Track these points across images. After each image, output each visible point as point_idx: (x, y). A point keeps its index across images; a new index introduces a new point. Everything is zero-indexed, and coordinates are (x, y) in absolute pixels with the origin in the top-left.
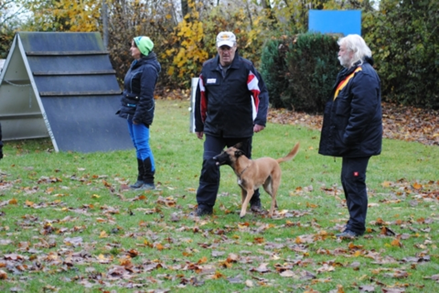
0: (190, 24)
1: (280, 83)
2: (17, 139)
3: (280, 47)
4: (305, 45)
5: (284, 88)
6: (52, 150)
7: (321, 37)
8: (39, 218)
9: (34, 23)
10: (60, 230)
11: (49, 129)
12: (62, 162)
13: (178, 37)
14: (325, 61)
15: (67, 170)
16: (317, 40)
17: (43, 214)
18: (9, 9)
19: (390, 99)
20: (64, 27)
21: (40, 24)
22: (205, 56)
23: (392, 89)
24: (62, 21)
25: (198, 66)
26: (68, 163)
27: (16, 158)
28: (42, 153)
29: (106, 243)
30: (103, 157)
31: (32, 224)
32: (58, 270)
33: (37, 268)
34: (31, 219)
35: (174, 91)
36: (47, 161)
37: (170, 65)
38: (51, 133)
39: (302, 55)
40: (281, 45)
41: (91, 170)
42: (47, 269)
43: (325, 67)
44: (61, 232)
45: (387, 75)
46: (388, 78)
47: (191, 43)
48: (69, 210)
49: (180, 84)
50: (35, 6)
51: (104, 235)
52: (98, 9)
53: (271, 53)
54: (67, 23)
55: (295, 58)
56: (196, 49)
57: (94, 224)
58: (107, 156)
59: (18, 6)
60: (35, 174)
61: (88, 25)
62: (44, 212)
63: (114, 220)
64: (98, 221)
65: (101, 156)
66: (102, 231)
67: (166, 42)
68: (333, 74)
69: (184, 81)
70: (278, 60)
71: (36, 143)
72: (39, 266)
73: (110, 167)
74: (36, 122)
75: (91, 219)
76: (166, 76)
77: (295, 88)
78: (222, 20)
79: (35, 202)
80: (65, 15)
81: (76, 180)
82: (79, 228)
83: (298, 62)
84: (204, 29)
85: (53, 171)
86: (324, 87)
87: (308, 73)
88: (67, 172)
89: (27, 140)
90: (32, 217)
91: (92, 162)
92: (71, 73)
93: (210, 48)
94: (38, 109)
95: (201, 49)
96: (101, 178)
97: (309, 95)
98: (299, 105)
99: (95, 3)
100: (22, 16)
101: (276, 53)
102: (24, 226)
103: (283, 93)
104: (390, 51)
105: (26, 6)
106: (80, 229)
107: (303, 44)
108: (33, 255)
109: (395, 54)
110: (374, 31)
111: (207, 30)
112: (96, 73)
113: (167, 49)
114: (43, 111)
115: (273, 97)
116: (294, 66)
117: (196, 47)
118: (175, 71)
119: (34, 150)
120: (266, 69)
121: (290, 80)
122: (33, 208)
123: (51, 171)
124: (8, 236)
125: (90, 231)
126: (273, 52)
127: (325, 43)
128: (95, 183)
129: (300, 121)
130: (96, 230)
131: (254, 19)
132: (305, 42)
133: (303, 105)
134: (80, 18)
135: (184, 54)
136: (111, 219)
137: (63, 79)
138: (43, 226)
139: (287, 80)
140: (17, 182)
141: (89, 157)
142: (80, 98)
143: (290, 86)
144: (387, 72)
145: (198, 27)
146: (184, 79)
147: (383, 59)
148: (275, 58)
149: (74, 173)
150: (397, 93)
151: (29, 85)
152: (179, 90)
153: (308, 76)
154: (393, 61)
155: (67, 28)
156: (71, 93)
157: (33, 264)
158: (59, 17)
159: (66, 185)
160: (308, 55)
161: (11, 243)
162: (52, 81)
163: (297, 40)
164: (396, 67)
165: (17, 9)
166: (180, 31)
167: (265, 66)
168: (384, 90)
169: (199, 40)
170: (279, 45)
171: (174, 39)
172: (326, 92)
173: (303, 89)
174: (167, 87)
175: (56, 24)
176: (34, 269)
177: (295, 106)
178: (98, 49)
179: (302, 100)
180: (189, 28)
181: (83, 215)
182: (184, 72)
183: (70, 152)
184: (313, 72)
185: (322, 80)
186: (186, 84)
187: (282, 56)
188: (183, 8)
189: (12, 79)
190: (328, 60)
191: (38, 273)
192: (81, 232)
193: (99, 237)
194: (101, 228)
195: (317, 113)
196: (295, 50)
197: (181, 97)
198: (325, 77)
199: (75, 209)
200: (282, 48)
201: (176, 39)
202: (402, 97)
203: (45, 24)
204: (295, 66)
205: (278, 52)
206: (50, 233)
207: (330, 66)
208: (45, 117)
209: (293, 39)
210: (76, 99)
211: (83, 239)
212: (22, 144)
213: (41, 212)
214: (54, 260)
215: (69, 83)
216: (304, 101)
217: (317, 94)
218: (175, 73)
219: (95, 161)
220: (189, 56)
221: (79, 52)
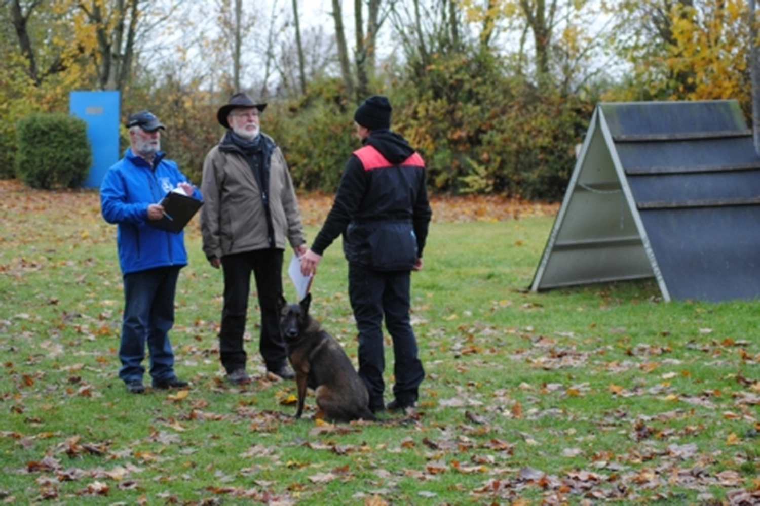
2: (602, 280)
6: (660, 298)
8: (630, 413)
9: (635, 82)
10: (662, 432)
11: (654, 264)
12: (674, 318)
15: (682, 333)
17: (636, 406)
18: (593, 59)
20: (685, 88)
21: (644, 84)
24: (682, 77)
26: (684, 320)
27: (598, 313)
28: (643, 305)
29: (736, 453)
30: (744, 309)
31: (618, 422)
32: (654, 498)
33: (619, 494)
34: (616, 415)
36: (651, 316)
38: (657, 271)
41: (721, 332)
42: (637, 495)
44: (663, 435)
48: (681, 399)
50: (636, 54)
51: (734, 440)
52: (742, 56)
54: (690, 80)
57: (719, 423)
58: (751, 308)
59: (607, 54)
60: (629, 340)
61: (726, 84)
62: (638, 402)
63: (752, 416)
64: (727, 417)
65: (741, 308)
66: (730, 433)
71: (634, 287)
72: (622, 491)
73: (755, 327)
74: (634, 251)
75: (714, 414)
79: (626, 387)
80: (687, 66)
81: (696, 350)
82: (693, 428)
85: (658, 334)
88: (682, 336)
89: (619, 282)
90: (618, 412)
91: (725, 318)
92: (691, 169)
94: (635, 231)
96: (739, 345)
99: (736, 45)
100: (614, 71)
102: (604, 425)
105: (619, 54)
106: (694, 432)
108: (615, 473)
112: (731, 168)
114: (643, 234)
119: (629, 299)
122: (620, 396)
123: (654, 334)
124: (576, 442)
125: (711, 434)
128: (728, 355)
130: (722, 432)
134: (712, 71)
136: (748, 413)
137: (676, 181)
138: (635, 426)
140: (598, 353)
141: (721, 309)
142: (705, 211)
149: (693, 338)
151: (619, 191)
155: (691, 88)
156: (690, 203)
157: (613, 488)
158: (676, 71)
159: (677, 358)
161: (581, 454)
162: (657, 183)
165: (605, 59)
175: (672, 83)
176: (615, 496)
178: (735, 128)
181: (703, 407)
183: (689, 302)
189: (591, 182)
191: (621, 502)
192: (696, 436)
193: (726, 443)
194: (729, 429)
199: (689, 397)
203: (652, 84)
206: (645, 437)
208: (647, 245)
210: (698, 213)
211: (698, 446)
212: (609, 290)
213: (633, 404)
214: (648, 482)
215: (686, 186)
219: (731, 315)
221: (702, 135)
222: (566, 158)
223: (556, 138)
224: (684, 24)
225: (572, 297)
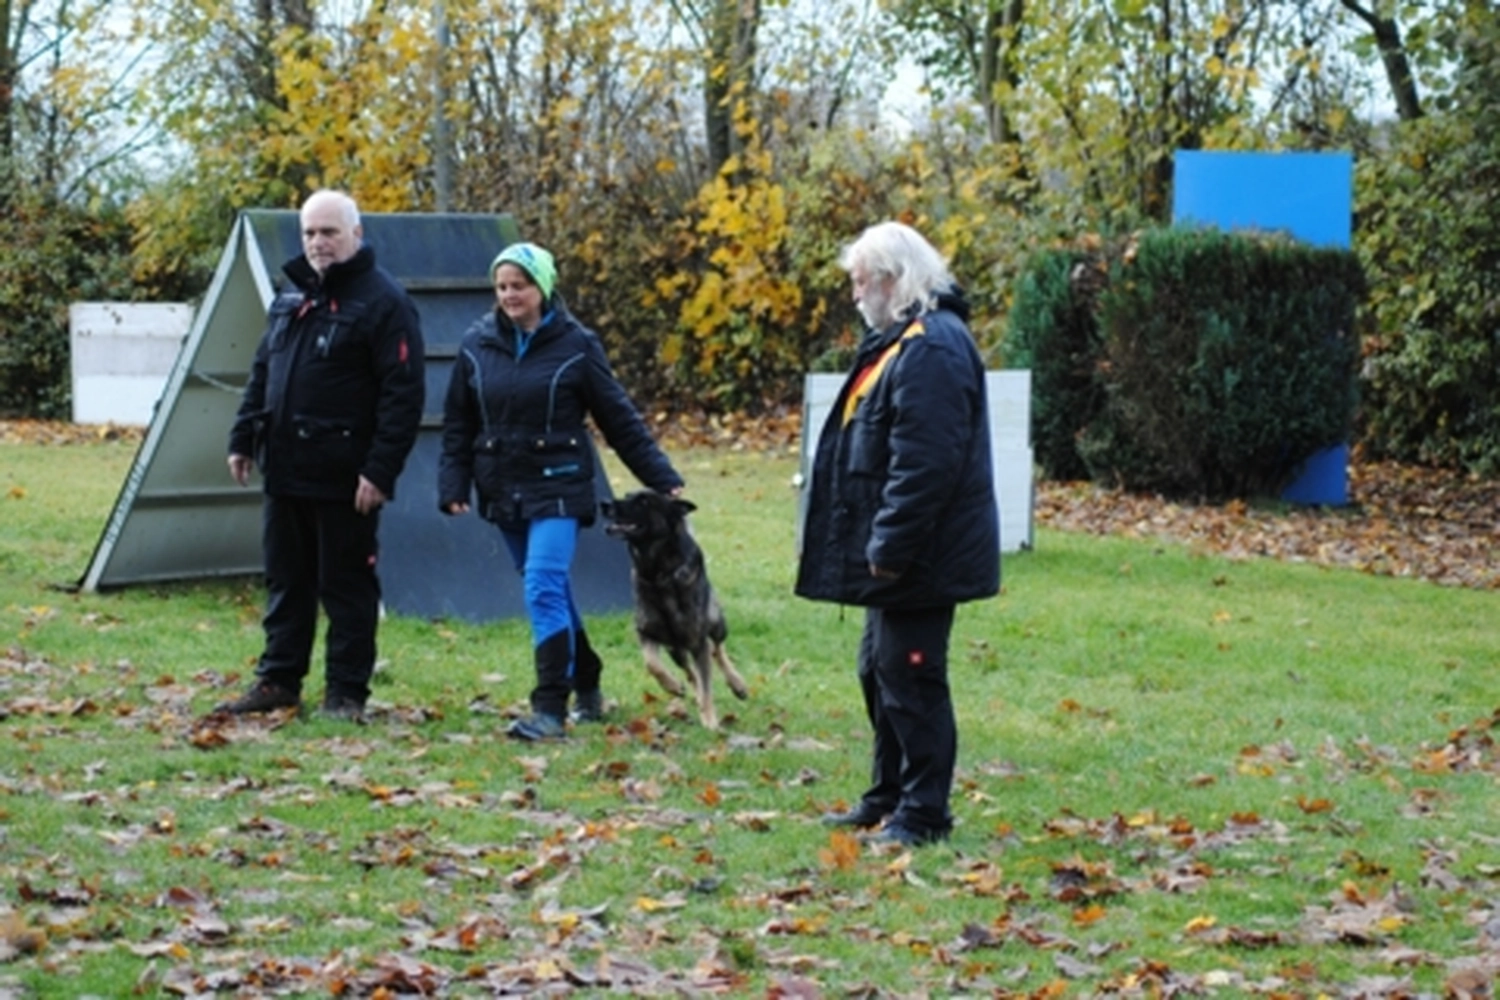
0: (741, 192)
1: (1076, 395)
3: (1076, 274)
4: (1165, 267)
5: (1089, 412)
7: (1221, 241)
13: (698, 236)
14: (1234, 323)
16: (1208, 252)
18: (101, 132)
19: (1434, 456)
22: (791, 299)
23: (1442, 421)
24: (295, 174)
25: (765, 334)
26: (431, 656)
35: (684, 418)
37: (671, 330)
39: (1155, 301)
40: (1080, 267)
43: (1231, 345)
45: (1427, 374)
46: (1430, 384)
47: (743, 254)
49: (701, 396)
52: (417, 137)
53: (1048, 293)
54: (312, 182)
55: (1132, 312)
56: (759, 277)
59: (134, 122)
67: (657, 251)
68: (1259, 367)
69: (715, 385)
70: (1068, 316)
76: (653, 368)
77: (1129, 415)
78: (852, 180)
80: (306, 154)
81: (490, 715)
83: (1142, 327)
84: (790, 210)
86: (1227, 413)
87: (1175, 364)
93: (808, 274)
95: (778, 276)
97: (1175, 436)
98: (1138, 470)
100: (147, 158)
101: (1064, 292)
103: (1083, 430)
104: (1439, 293)
107: (1158, 265)
109: (1455, 304)
110: (1382, 221)
111: (801, 211)
113: (660, 275)
115: (1049, 443)
116: (1126, 339)
117: (760, 269)
118: (685, 350)
120: (1028, 347)
121: (1110, 387)
126: (1054, 291)
127: (1234, 263)
129: (1152, 524)
131: (963, 179)
132: (1168, 255)
133: (1153, 472)
135: (718, 292)
139: (1100, 386)
143: (1111, 406)
144: (1425, 362)
145: (766, 201)
146: (717, 378)
147: (1413, 319)
148: (1057, 311)
150: (1459, 435)
152: (701, 414)
153: (1174, 373)
154: (1448, 328)
158: (284, 161)
159: (462, 731)
160: (1174, 303)
163: (1139, 251)
164: (1455, 347)
166: (704, 216)
167: (1025, 338)
168: (1411, 425)
169: (772, 247)
170: (1072, 268)
171: (683, 243)
172: (1235, 426)
173: (1155, 418)
174: (658, 405)
175: (274, 186)
177: (1125, 475)
179: (1151, 453)
180: (736, 205)
182: (716, 354)
183: (422, 620)
184: (1193, 359)
185: (1223, 388)
186: (723, 394)
187: (1085, 304)
188: (712, 137)
189: (218, 369)
190: (1243, 318)
195: (1203, 499)
196: (1130, 285)
197: (709, 438)
198: (1231, 377)
200: (1083, 279)
201: (692, 242)
202: (1476, 447)
204: (1129, 340)
205: (1070, 289)
207: (1248, 340)
209: (1123, 249)
212: (248, 591)
216: (1156, 458)
217: (1204, 434)
218: (686, 358)
220: (738, 298)
221: (445, 282)
222: (49, 329)
223: (28, 288)
224: (306, 68)
225: (174, 603)
